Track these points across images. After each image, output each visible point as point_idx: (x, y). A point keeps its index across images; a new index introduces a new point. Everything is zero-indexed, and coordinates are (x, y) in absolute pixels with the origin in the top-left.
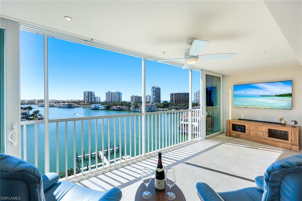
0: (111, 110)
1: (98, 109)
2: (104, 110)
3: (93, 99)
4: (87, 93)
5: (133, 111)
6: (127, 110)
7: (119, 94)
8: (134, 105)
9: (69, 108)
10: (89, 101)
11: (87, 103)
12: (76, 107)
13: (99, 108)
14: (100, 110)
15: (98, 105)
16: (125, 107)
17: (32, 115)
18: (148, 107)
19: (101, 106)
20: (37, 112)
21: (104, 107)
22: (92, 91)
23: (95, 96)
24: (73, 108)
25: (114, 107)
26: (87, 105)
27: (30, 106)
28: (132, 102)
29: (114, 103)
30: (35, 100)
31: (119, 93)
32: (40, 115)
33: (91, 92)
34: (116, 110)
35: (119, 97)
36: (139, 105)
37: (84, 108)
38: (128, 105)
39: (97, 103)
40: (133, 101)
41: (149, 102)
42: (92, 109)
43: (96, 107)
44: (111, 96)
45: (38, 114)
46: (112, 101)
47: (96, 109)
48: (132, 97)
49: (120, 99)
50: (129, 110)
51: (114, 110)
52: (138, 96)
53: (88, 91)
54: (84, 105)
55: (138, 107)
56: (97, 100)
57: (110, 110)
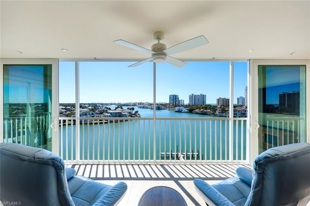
0: (194, 113)
1: (181, 112)
2: (187, 112)
3: (177, 102)
4: (172, 96)
5: (219, 116)
6: (212, 114)
7: (203, 97)
8: (221, 109)
9: (158, 109)
10: (173, 104)
11: (172, 105)
12: (163, 109)
13: (182, 110)
14: (183, 112)
15: (181, 108)
16: (209, 111)
17: (134, 114)
18: (240, 111)
19: (185, 109)
20: (137, 112)
21: (187, 109)
22: (176, 94)
23: (179, 99)
24: (161, 109)
25: (197, 111)
26: (172, 107)
27: (133, 107)
28: (218, 105)
29: (197, 106)
30: (137, 103)
31: (203, 95)
32: (139, 114)
33: (176, 96)
34: (199, 114)
35: (203, 99)
36: (227, 109)
37: (169, 110)
38: (213, 108)
39: (180, 106)
40: (220, 104)
41: (242, 106)
42: (176, 112)
43: (179, 110)
44: (195, 99)
45: (137, 114)
46: (195, 104)
47: (180, 111)
48: (218, 99)
49: (204, 102)
50: (214, 114)
51: (197, 113)
52: (227, 98)
53: (173, 94)
54: (169, 107)
55: (226, 111)
56: (181, 103)
57: (192, 113)
